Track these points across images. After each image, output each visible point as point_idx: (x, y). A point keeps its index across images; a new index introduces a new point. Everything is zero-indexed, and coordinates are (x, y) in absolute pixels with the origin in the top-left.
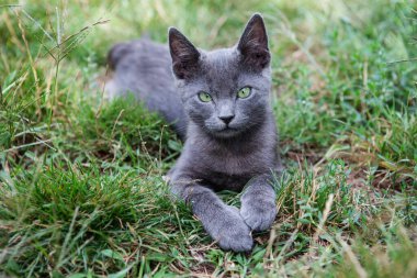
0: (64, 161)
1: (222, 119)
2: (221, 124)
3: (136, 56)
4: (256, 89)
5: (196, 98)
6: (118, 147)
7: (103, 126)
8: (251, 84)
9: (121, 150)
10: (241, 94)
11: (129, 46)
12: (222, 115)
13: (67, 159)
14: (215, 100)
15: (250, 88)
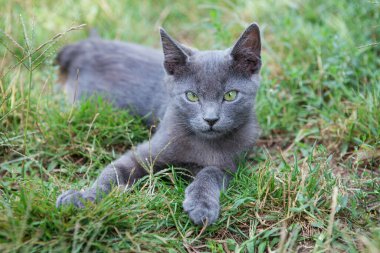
0: (37, 168)
1: (207, 121)
2: (206, 125)
3: (89, 56)
4: (243, 93)
5: (183, 96)
6: (92, 150)
7: (74, 129)
8: (238, 89)
9: (95, 152)
10: (227, 98)
11: (78, 47)
12: (207, 117)
13: (40, 166)
14: (202, 101)
15: (237, 92)
